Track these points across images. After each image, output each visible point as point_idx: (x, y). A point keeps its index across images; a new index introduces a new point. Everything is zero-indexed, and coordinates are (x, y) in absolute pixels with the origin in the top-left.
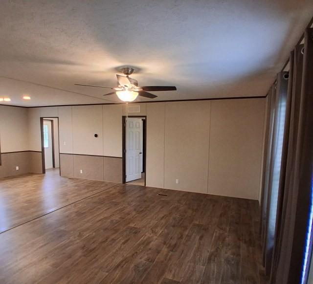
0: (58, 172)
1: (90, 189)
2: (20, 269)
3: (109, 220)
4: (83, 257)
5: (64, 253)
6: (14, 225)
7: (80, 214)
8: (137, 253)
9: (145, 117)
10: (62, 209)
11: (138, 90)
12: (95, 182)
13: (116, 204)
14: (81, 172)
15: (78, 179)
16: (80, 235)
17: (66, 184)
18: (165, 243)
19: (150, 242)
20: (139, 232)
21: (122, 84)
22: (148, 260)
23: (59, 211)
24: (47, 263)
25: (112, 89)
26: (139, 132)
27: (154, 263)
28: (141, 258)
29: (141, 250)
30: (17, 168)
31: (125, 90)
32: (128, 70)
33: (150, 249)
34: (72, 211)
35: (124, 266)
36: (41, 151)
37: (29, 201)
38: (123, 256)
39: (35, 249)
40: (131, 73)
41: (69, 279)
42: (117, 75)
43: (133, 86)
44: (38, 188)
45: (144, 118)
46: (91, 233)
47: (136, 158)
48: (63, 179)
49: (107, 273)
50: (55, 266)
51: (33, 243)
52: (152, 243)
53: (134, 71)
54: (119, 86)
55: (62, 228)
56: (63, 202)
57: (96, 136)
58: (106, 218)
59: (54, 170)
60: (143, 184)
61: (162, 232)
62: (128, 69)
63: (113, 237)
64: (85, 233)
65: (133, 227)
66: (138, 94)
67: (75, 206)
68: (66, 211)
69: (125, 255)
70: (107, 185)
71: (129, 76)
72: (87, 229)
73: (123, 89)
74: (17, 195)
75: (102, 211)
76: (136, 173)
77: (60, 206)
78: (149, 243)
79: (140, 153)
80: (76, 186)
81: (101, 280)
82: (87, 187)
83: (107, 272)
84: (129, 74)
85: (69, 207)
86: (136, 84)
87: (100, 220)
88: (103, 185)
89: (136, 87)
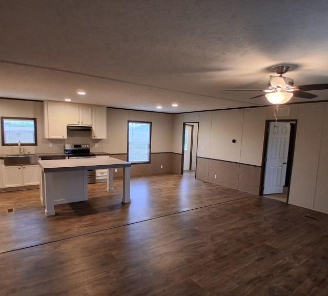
0: (194, 174)
1: (224, 195)
2: (161, 255)
3: (242, 232)
4: (214, 261)
5: (197, 252)
6: (158, 215)
7: (213, 218)
8: (272, 275)
9: (296, 120)
10: (197, 210)
11: (292, 90)
12: (229, 190)
13: (251, 216)
14: (216, 177)
15: (211, 184)
16: (212, 239)
17: (200, 187)
18: (309, 275)
19: (290, 268)
20: (277, 253)
21: (273, 85)
22: (286, 287)
23: (193, 211)
24: (182, 256)
25: (261, 91)
26: (285, 139)
27: (294, 293)
28: (277, 283)
29: (278, 274)
30: (162, 167)
31: (277, 91)
32: (282, 69)
33: (289, 276)
34: (205, 214)
35: (257, 285)
36: (181, 153)
37: (169, 197)
38: (257, 274)
39: (173, 240)
40: (286, 71)
41: (201, 278)
42: (270, 76)
43: (288, 85)
44: (177, 186)
45: (294, 122)
46: (223, 240)
47: (278, 169)
48: (198, 181)
49: (238, 286)
50: (189, 261)
51: (172, 235)
52: (293, 270)
53: (290, 69)
54: (270, 88)
55: (196, 228)
56: (198, 203)
57: (234, 141)
58: (239, 229)
59: (190, 172)
60: (284, 200)
61: (307, 261)
62: (282, 67)
63: (246, 250)
64: (217, 238)
65: (270, 246)
66: (292, 95)
67: (208, 209)
68: (200, 212)
69: (259, 273)
70: (240, 194)
71: (283, 75)
72: (219, 235)
73: (274, 90)
74: (161, 190)
75: (235, 220)
76: (276, 186)
77: (194, 206)
78: (288, 269)
79: (284, 163)
80: (210, 190)
81: (231, 290)
82: (221, 193)
83: (237, 284)
84: (283, 73)
85: (203, 209)
86: (291, 84)
87: (233, 229)
88: (237, 194)
89: (290, 87)
